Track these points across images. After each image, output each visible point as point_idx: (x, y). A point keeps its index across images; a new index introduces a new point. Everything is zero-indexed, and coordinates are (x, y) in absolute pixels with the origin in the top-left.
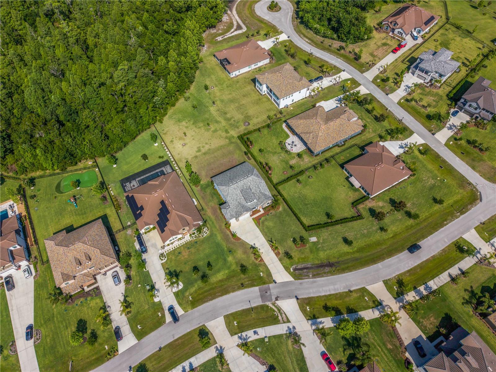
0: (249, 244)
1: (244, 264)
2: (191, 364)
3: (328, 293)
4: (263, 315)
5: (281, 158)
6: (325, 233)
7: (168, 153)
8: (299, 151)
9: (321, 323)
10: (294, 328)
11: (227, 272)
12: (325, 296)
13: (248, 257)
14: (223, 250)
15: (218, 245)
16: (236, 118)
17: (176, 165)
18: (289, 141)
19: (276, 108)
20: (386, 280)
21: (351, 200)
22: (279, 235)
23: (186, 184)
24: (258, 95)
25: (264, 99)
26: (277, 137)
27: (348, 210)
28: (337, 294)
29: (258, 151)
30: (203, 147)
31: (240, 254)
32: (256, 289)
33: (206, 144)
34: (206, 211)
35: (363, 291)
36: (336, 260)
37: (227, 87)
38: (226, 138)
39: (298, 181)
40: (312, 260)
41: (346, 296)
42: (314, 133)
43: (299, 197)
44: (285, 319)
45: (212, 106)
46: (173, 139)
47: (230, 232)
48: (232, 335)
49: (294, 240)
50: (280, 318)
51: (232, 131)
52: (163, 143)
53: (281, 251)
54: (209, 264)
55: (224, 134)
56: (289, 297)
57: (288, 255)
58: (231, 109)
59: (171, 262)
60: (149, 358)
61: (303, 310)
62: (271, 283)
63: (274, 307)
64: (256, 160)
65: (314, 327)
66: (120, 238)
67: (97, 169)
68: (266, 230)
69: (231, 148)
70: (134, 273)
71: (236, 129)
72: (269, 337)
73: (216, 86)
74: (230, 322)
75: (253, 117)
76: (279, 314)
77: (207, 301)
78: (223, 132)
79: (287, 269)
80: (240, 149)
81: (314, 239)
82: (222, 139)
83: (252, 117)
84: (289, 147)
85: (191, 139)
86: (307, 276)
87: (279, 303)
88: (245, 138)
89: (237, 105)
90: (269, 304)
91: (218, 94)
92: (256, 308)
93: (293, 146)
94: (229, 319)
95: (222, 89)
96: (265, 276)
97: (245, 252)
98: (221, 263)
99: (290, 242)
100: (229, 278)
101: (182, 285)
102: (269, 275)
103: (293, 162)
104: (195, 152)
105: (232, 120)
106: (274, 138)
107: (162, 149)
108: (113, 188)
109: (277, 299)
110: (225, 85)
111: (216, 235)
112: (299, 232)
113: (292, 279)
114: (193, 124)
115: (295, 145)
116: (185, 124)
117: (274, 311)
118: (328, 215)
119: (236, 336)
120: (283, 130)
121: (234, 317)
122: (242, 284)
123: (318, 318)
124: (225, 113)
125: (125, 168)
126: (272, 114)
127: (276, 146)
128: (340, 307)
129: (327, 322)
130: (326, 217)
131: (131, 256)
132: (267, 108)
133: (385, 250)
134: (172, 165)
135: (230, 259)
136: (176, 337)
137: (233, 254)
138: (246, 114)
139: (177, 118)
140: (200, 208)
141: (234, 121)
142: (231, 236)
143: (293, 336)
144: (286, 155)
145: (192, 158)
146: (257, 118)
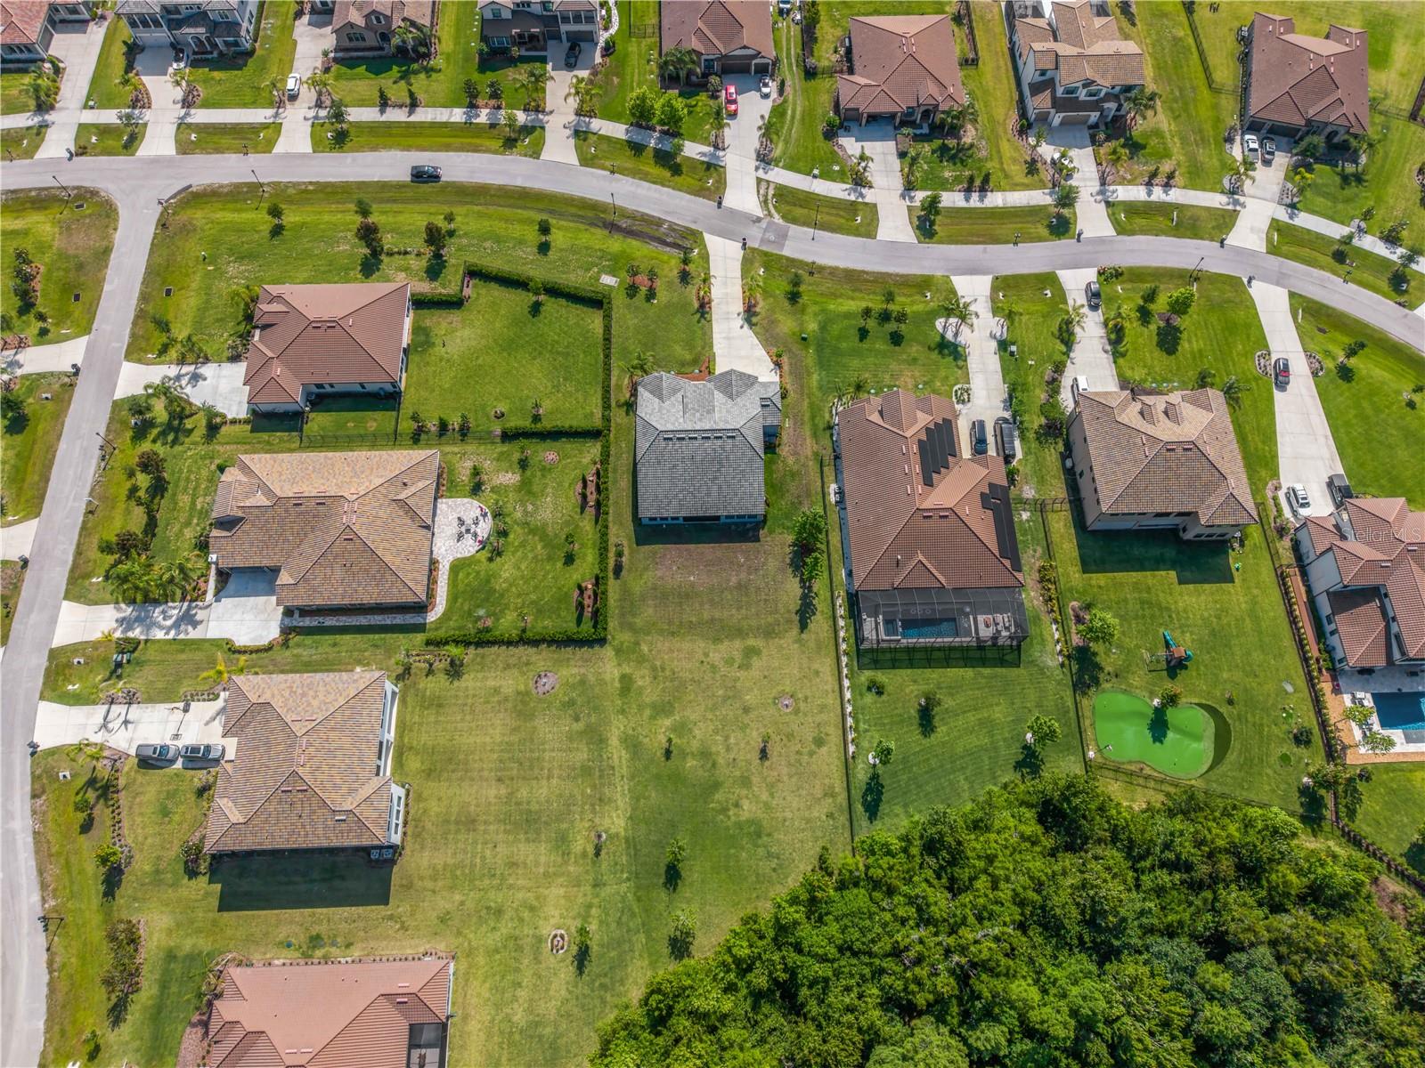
0: (756, 334)
1: (786, 304)
2: (967, 200)
3: (654, 186)
4: (798, 212)
5: (530, 508)
6: (574, 279)
7: (848, 695)
8: (466, 500)
9: (704, 154)
10: (757, 168)
11: (832, 307)
12: (663, 185)
13: (772, 310)
14: (820, 349)
15: (822, 364)
16: (567, 725)
17: (842, 634)
18: (469, 548)
19: (403, 701)
20: (531, 156)
21: (454, 316)
22: (676, 321)
23: (836, 556)
24: (419, 798)
25: (414, 763)
26: (488, 581)
27: (483, 300)
28: (641, 179)
29: (577, 562)
30: (729, 662)
31: (787, 325)
32: (787, 252)
33: (714, 668)
34: (816, 454)
35: (586, 161)
36: (593, 230)
37: (499, 912)
38: (642, 660)
39: (536, 418)
40: (640, 250)
41: (626, 169)
42: (392, 496)
43: (565, 379)
44: (764, 185)
45: (610, 837)
46: (811, 754)
47: (781, 376)
48: (875, 205)
49: (651, 295)
50: (771, 192)
51: (607, 677)
52: (851, 749)
53: (691, 292)
54: (863, 334)
55: (642, 679)
56: (732, 212)
57: (685, 277)
58: (554, 781)
59: (947, 377)
60: (1040, 239)
61: (721, 184)
62: (753, 250)
63: (773, 211)
64: (604, 535)
65: (721, 153)
66: (1058, 490)
67: (1091, 754)
68: (699, 343)
69: (648, 612)
70: (1038, 391)
71: (591, 678)
72: (808, 174)
73: (540, 940)
74: (869, 224)
75: (506, 699)
76: (770, 197)
77: (897, 275)
78: (640, 690)
79: (705, 257)
80: (626, 593)
81: (608, 280)
82: (658, 663)
83: (510, 705)
84: (485, 528)
85: (753, 715)
86: (674, 230)
87: (759, 212)
88: (587, 628)
89: (523, 793)
90: (777, 219)
91: (556, 892)
92: (805, 224)
93: (469, 521)
94: (869, 230)
95: (526, 915)
96: (757, 264)
97: (773, 322)
98: (835, 329)
99: (663, 296)
100: (835, 296)
101: (937, 323)
102: (747, 263)
103: (510, 478)
104: (765, 651)
105: (580, 726)
106: (499, 585)
107: (862, 726)
108: (1049, 647)
109: (759, 220)
110: (506, 927)
111: (820, 388)
112: (628, 307)
113: (707, 236)
114: (716, 786)
115: (461, 521)
116: (746, 804)
117: (775, 207)
118: (536, 309)
119: (867, 200)
120: (453, 598)
121: (857, 229)
122: (811, 274)
123: (703, 162)
124: (586, 771)
125: (1000, 713)
126: (436, 684)
127: (514, 553)
128: (652, 162)
129: (693, 150)
130: (543, 309)
131: (1036, 433)
132: (432, 719)
133: (482, 201)
134: (852, 640)
135: (812, 326)
136: (981, 247)
137: (802, 331)
138: (515, 730)
139: (761, 851)
140: (829, 472)
141: (577, 719)
142: (786, 368)
143: (764, 159)
144: (509, 507)
145: (778, 635)
146: (496, 691)
